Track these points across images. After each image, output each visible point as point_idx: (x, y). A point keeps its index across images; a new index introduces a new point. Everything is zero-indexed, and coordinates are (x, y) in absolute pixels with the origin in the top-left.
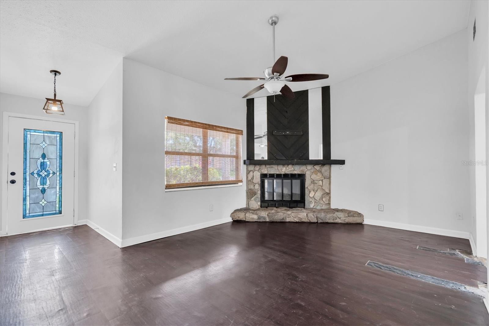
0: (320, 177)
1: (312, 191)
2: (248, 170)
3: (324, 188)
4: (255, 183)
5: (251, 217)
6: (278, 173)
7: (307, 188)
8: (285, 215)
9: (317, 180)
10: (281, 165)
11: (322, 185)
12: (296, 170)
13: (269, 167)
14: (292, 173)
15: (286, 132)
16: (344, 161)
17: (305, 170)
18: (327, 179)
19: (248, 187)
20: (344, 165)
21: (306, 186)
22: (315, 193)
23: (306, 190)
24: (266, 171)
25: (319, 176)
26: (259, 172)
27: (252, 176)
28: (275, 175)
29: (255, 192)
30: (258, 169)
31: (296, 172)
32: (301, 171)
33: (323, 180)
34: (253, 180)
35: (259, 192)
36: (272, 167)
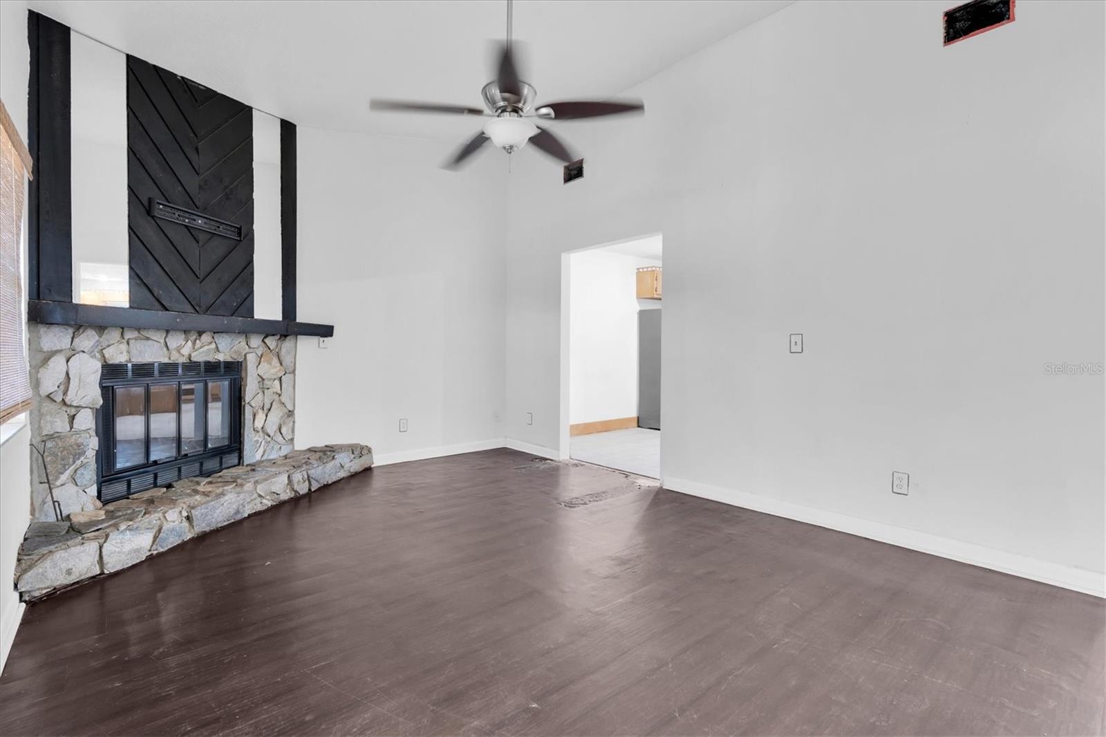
0: (278, 368)
1: (260, 411)
2: (41, 351)
3: (283, 399)
4: (79, 407)
5: (127, 548)
6: (166, 360)
7: (248, 403)
8: (242, 496)
9: (269, 379)
10: (178, 333)
11: (279, 392)
12: (223, 349)
13: (136, 339)
14: (210, 358)
15: (195, 217)
16: (332, 327)
17: (245, 349)
18: (290, 373)
19: (40, 427)
20: (329, 338)
21: (247, 400)
22: (267, 416)
23: (247, 407)
24: (125, 353)
25: (276, 367)
26: (94, 357)
27: (64, 375)
28: (156, 364)
29: (79, 445)
30: (92, 343)
31: (221, 357)
32: (236, 352)
33: (283, 377)
34: (65, 393)
35: (93, 443)
36: (148, 339)
